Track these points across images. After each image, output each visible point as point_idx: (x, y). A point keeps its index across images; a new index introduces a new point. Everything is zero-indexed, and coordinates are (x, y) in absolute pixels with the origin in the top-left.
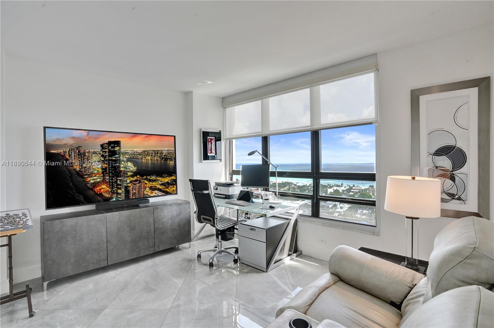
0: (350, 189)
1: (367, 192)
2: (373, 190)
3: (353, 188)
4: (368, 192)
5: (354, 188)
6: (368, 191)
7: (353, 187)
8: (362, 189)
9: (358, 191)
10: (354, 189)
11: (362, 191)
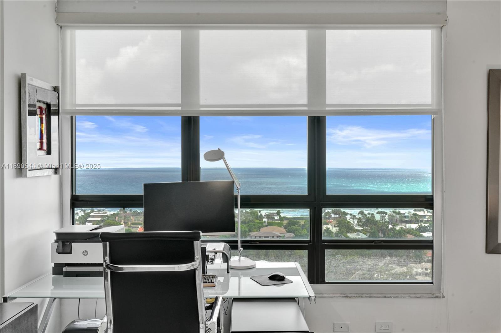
0: (85, 216)
1: (116, 220)
2: (125, 216)
3: (90, 215)
4: (118, 220)
5: (92, 214)
6: (117, 218)
7: (90, 213)
8: (107, 216)
9: (99, 219)
10: (93, 217)
11: (108, 219)
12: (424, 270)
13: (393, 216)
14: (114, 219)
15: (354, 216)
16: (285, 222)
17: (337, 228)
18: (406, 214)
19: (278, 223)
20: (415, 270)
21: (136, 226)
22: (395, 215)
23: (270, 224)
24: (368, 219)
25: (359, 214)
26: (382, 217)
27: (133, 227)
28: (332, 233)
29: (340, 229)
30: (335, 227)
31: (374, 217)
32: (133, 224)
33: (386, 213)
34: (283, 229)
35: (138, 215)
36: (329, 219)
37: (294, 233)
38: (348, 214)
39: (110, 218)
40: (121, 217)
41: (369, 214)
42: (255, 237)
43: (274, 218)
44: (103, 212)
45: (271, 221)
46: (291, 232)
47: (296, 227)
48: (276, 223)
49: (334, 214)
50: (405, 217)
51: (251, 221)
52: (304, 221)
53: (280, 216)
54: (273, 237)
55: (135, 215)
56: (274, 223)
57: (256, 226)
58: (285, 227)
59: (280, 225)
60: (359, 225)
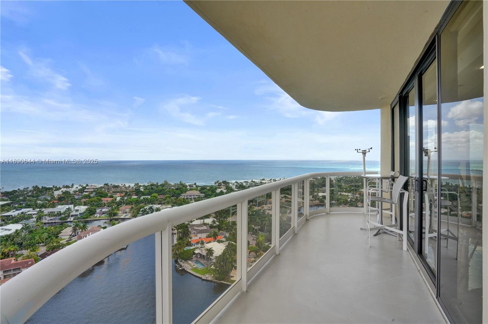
12: (268, 208)
13: (251, 183)
14: (101, 190)
15: (233, 184)
16: (199, 188)
17: (226, 190)
18: (257, 182)
19: (196, 189)
20: (265, 208)
21: (115, 193)
22: (252, 182)
23: (191, 190)
24: (240, 185)
25: (235, 183)
26: (247, 184)
27: (113, 194)
28: (224, 192)
29: (227, 191)
30: (224, 189)
31: (243, 184)
32: (113, 192)
33: (248, 182)
34: (198, 192)
35: (116, 187)
36: (220, 186)
37: (204, 193)
38: (230, 183)
39: (99, 190)
40: (106, 189)
41: (240, 182)
42: (185, 196)
43: (193, 186)
44: (94, 186)
45: (191, 188)
46: (203, 193)
47: (205, 190)
48: (194, 189)
49: (223, 183)
50: (257, 183)
51: (181, 188)
52: (209, 187)
53: (196, 185)
54: (194, 196)
55: (114, 187)
56: (193, 189)
57: (184, 191)
58: (200, 191)
59: (196, 190)
60: (236, 188)
